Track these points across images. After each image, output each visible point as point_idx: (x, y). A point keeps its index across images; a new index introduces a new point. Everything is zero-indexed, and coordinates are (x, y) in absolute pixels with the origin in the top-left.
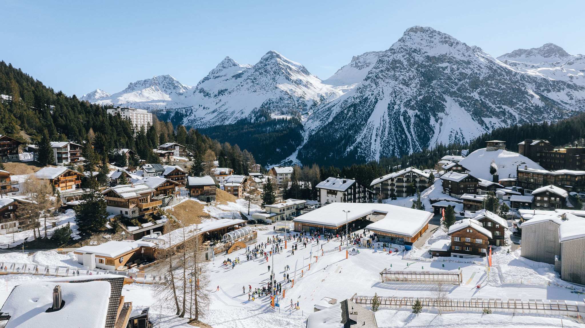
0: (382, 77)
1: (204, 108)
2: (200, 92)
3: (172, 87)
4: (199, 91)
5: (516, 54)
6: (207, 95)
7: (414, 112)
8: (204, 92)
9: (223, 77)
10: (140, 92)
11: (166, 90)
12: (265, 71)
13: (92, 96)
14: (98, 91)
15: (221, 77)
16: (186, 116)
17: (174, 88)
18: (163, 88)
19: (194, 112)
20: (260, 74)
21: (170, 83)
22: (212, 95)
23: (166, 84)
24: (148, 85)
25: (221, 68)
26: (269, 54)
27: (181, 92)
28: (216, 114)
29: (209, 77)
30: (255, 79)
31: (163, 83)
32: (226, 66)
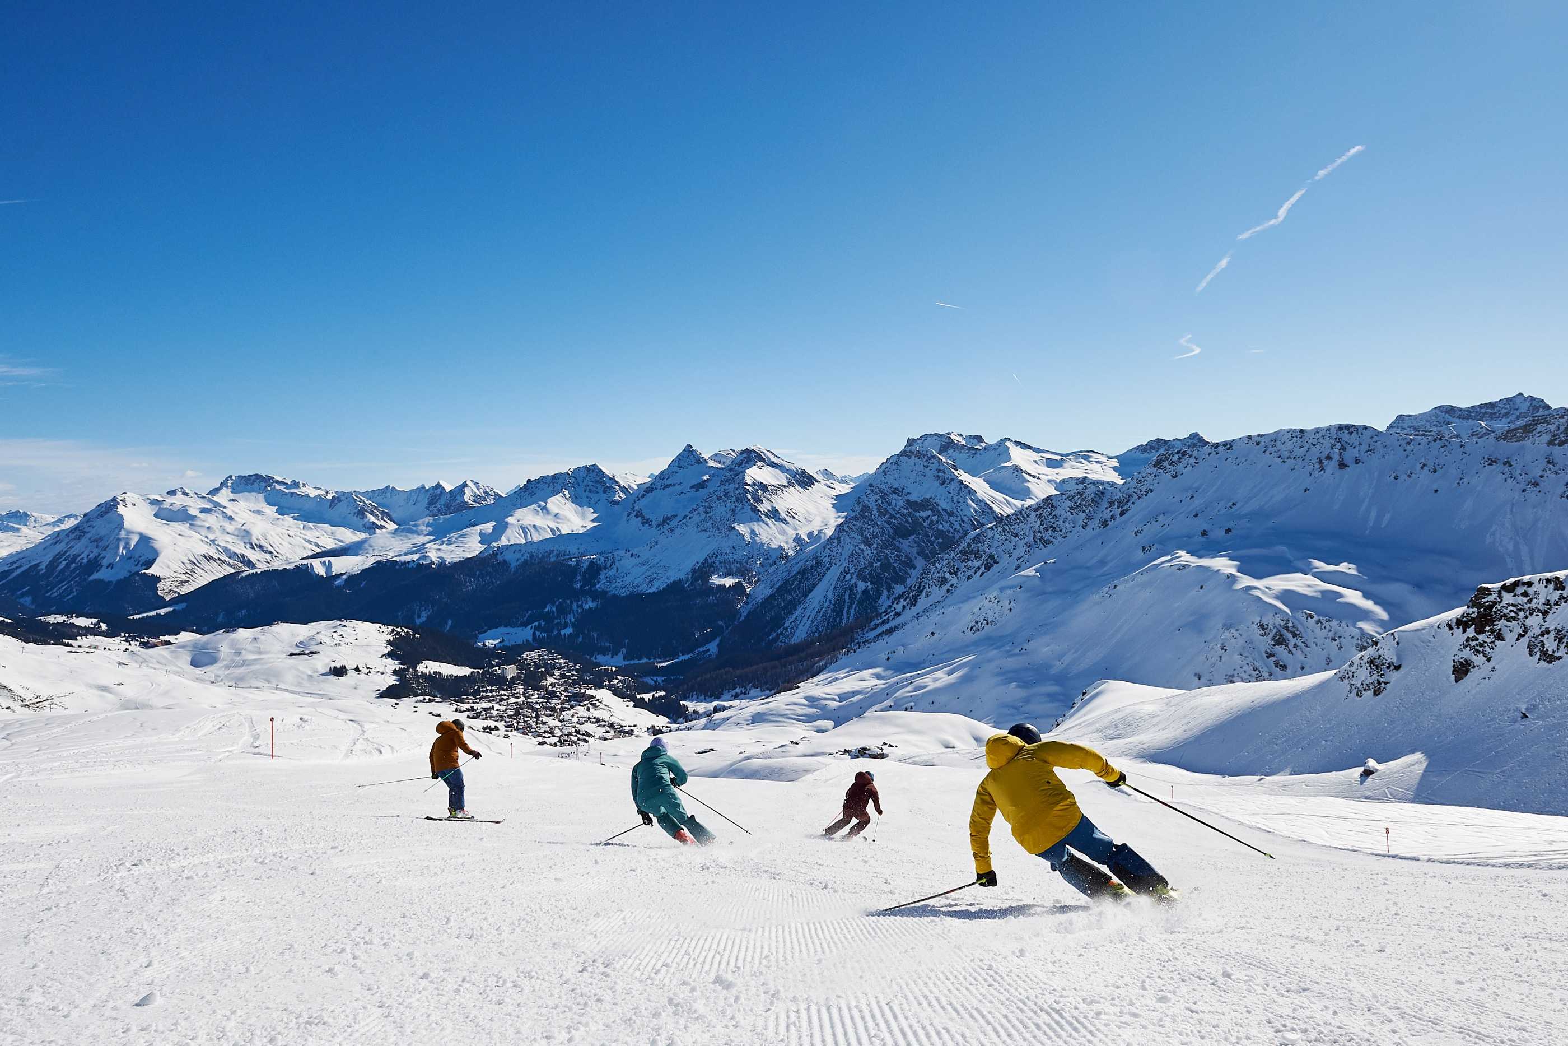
0: (847, 529)
1: (632, 555)
2: (637, 516)
3: (601, 489)
4: (635, 513)
5: (1152, 448)
6: (646, 522)
7: (865, 584)
8: (643, 517)
9: (677, 486)
10: (543, 504)
11: (591, 495)
12: (726, 495)
13: (458, 496)
14: (469, 483)
15: (674, 485)
16: (605, 568)
17: (605, 492)
18: (585, 491)
19: (617, 563)
20: (718, 499)
21: (597, 482)
22: (654, 524)
23: (590, 483)
24: (558, 487)
25: (676, 469)
26: (745, 455)
27: (617, 498)
28: (646, 567)
29: (654, 487)
30: (710, 507)
31: (586, 482)
32: (685, 464)
